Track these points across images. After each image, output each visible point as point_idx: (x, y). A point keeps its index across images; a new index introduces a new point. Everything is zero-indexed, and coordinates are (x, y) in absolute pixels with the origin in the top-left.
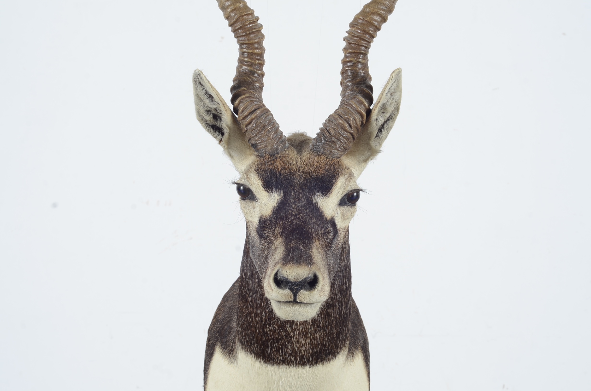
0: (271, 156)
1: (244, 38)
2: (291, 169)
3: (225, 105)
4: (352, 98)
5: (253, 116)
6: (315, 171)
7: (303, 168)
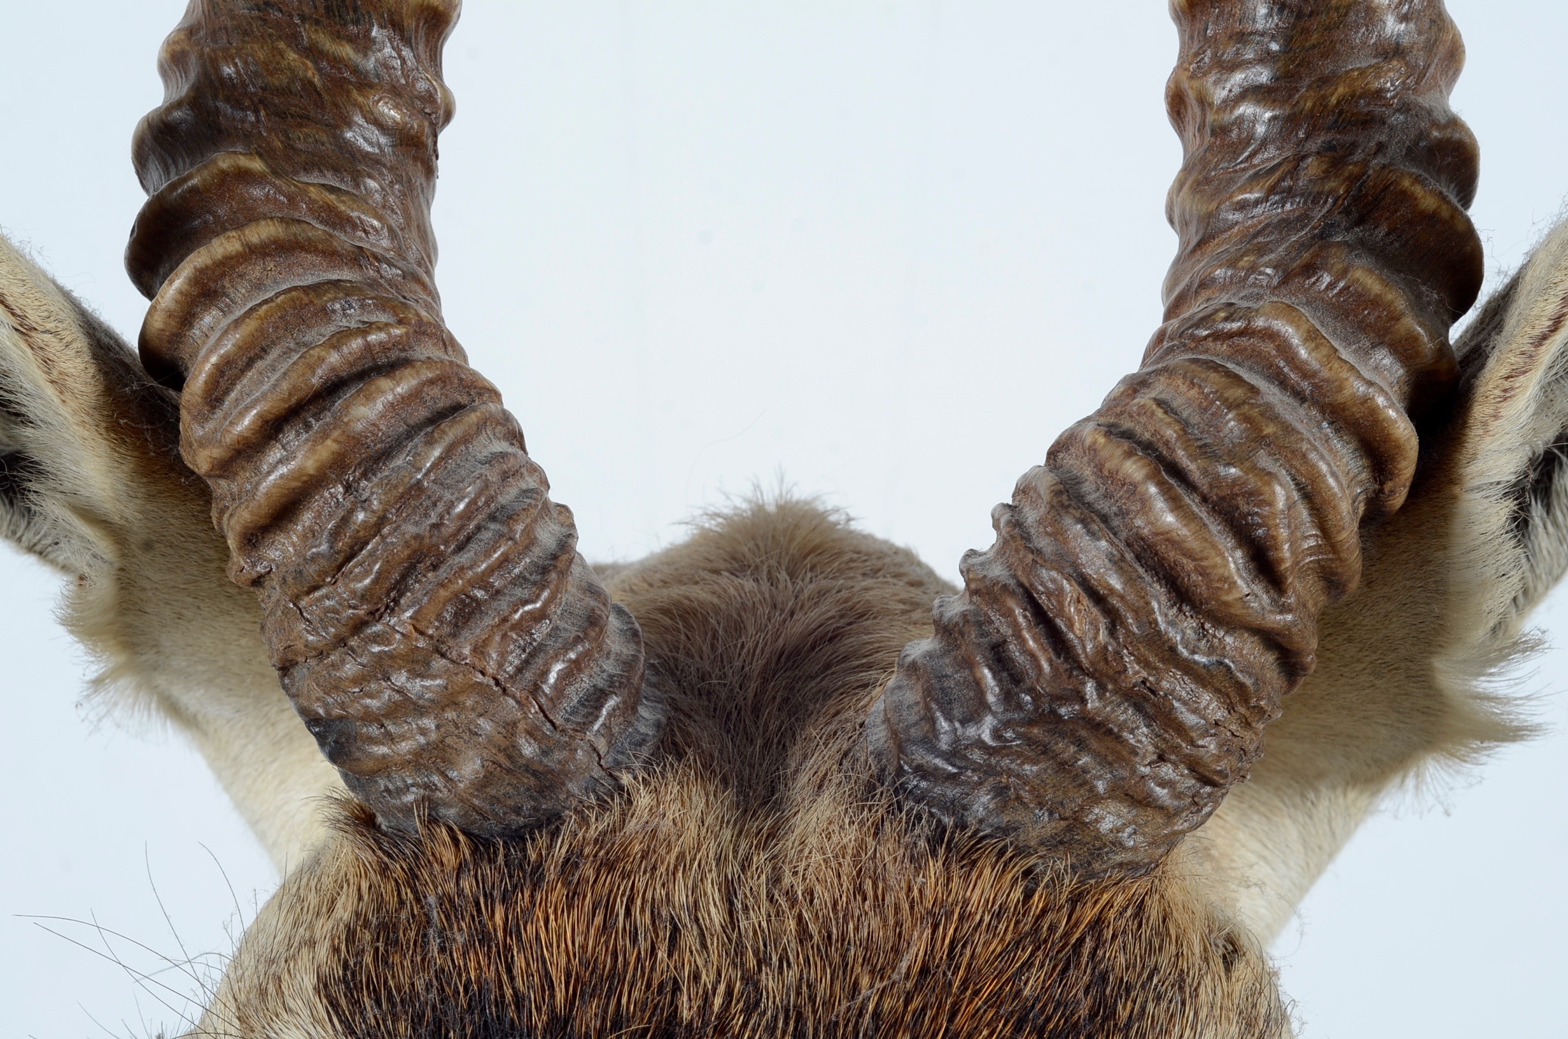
0: (482, 846)
2: (676, 989)
3: (47, 337)
4: (1285, 275)
5: (307, 453)
6: (908, 1017)
7: (791, 976)
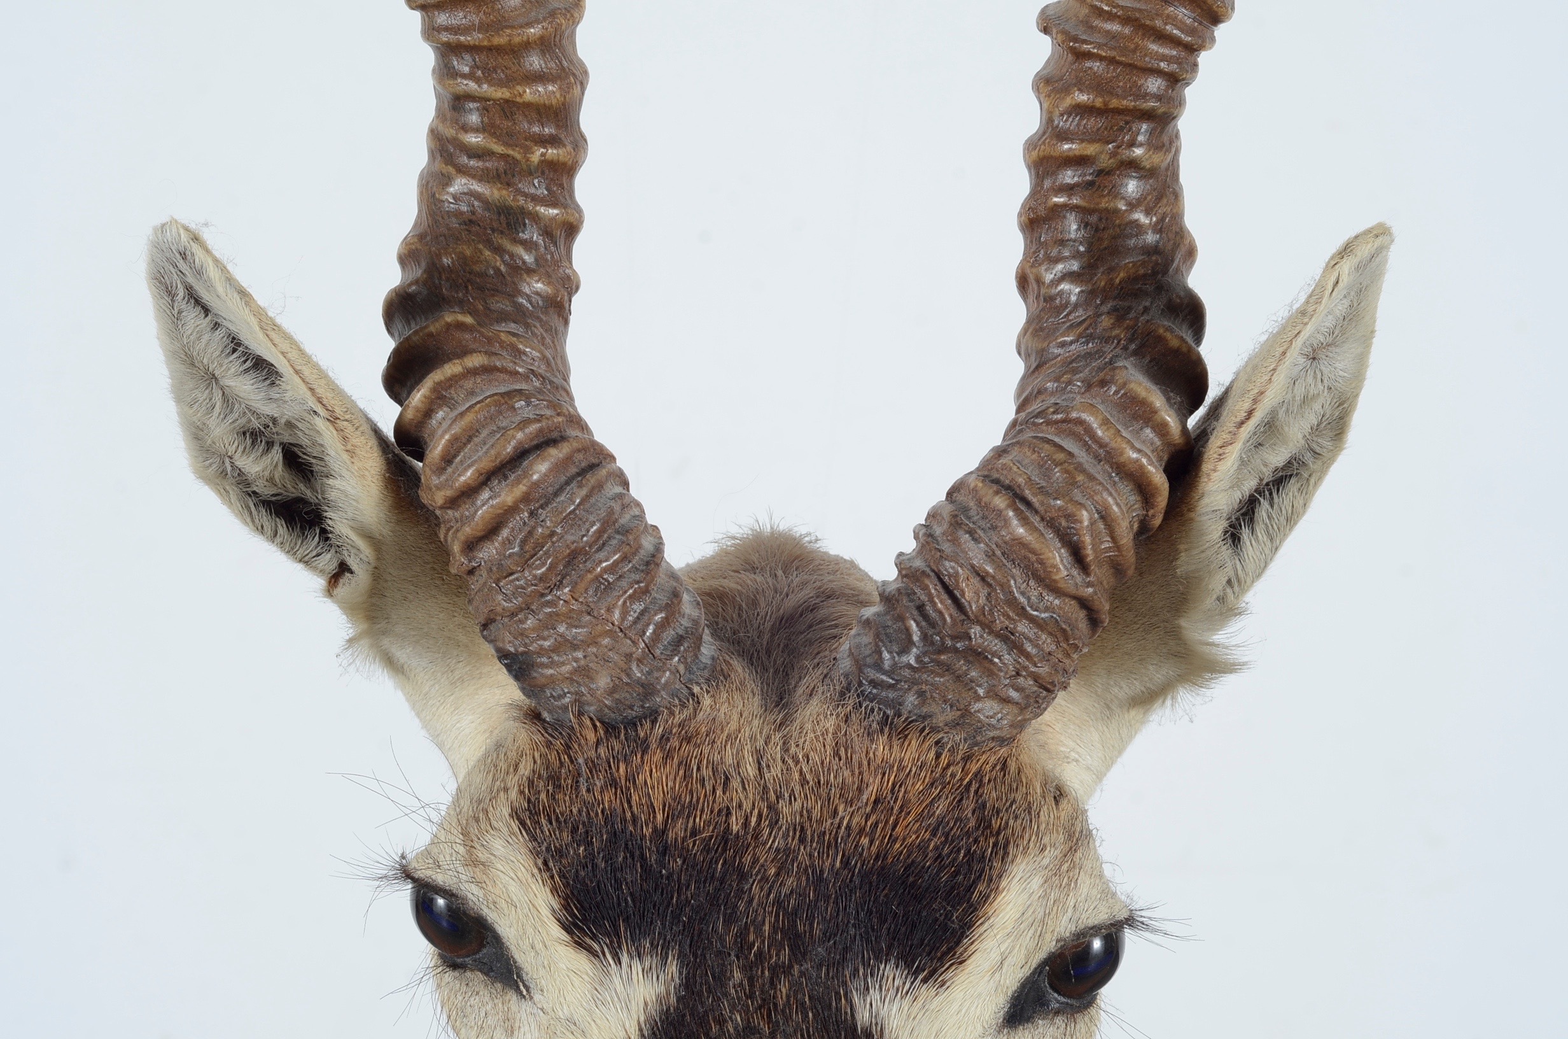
0: (611, 729)
1: (461, 14)
2: (729, 814)
3: (345, 423)
4: (1089, 386)
5: (506, 494)
6: (868, 829)
7: (797, 806)
